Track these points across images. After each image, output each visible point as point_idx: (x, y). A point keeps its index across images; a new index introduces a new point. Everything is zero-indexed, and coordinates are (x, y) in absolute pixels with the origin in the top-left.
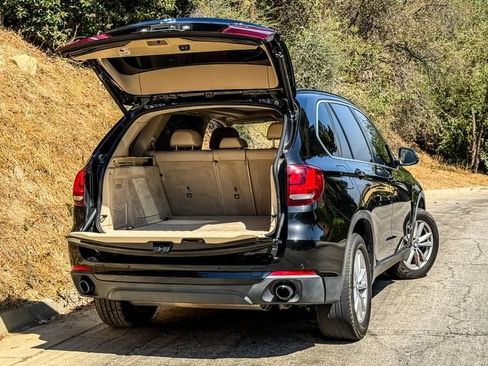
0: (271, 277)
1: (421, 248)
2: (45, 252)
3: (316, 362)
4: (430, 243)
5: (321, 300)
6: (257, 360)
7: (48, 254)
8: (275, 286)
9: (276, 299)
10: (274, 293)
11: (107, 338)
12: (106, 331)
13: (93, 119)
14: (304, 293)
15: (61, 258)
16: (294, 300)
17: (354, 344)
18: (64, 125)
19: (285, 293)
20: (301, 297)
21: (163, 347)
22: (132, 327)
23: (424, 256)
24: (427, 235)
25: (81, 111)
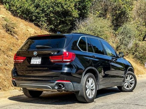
0: (57, 82)
1: (130, 83)
4: (134, 82)
5: (73, 90)
10: (58, 86)
20: (65, 88)
24: (132, 79)
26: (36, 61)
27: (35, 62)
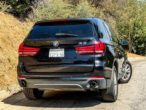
0: (90, 79)
1: (127, 73)
2: (2, 74)
3: (104, 108)
4: (130, 72)
5: (105, 87)
6: (83, 108)
7: (3, 75)
8: (90, 82)
9: (91, 87)
10: (90, 85)
11: (28, 102)
12: (27, 101)
13: (13, 31)
14: (100, 84)
15: (7, 77)
16: (97, 87)
17: (114, 103)
18: (5, 32)
19: (94, 84)
20: (99, 86)
21: (49, 105)
22: (36, 99)
23: (128, 75)
24: (129, 69)
25: (9, 28)
26: (57, 53)
27: (56, 55)
